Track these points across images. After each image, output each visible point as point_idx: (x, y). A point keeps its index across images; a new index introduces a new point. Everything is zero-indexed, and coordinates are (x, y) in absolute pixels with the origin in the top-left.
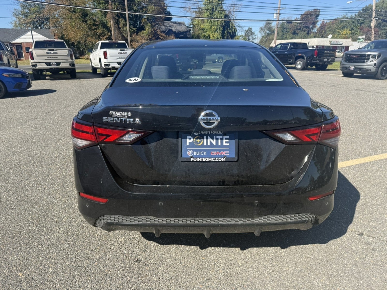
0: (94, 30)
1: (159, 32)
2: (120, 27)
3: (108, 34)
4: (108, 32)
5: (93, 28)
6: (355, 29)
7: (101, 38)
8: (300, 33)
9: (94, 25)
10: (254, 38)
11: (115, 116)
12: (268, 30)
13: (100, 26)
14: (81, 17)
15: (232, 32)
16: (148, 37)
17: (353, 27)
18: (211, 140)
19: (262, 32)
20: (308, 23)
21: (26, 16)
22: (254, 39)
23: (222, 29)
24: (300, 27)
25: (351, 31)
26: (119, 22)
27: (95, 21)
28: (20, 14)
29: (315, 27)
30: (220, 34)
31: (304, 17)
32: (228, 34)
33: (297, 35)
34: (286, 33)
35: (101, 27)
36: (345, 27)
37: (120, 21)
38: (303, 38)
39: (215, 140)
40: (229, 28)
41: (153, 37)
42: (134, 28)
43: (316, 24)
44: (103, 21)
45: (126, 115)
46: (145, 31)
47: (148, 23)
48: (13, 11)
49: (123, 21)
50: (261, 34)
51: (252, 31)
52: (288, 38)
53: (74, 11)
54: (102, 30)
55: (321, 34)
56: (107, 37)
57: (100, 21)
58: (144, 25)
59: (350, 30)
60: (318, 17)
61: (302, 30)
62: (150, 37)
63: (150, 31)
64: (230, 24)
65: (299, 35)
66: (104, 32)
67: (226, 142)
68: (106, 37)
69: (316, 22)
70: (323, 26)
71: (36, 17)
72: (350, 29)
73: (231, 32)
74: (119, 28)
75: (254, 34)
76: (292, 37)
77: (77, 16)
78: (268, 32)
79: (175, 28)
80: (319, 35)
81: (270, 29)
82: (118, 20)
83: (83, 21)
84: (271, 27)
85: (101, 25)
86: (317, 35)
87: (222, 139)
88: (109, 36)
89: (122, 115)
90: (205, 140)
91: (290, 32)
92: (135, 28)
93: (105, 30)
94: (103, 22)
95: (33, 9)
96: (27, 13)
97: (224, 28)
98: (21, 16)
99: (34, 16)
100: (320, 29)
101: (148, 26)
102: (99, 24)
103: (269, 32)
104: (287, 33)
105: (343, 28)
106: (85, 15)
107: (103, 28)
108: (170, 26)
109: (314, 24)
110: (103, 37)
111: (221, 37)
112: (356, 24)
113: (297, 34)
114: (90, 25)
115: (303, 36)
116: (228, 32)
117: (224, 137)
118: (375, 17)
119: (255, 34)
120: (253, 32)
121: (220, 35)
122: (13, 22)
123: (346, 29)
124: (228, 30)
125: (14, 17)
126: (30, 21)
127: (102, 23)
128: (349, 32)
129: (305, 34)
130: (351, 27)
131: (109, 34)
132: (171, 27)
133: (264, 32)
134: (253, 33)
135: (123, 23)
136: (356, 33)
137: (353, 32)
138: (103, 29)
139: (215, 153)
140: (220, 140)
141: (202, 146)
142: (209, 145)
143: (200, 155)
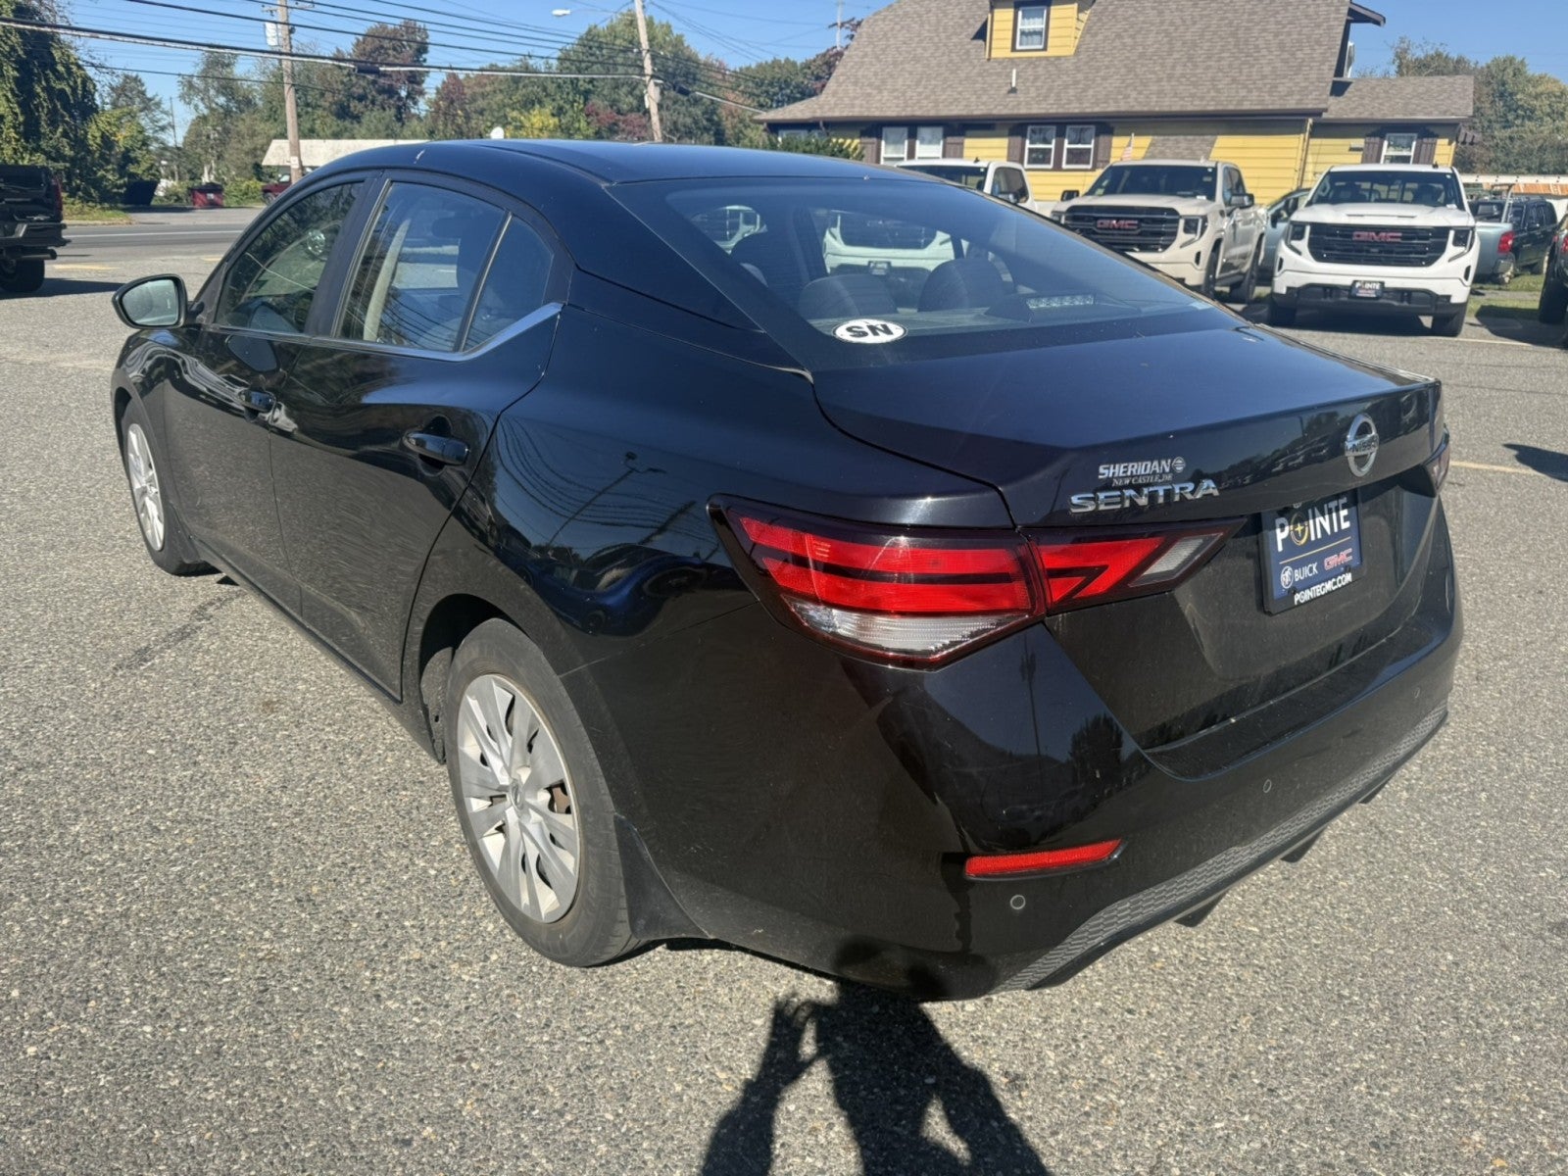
6: (570, 113)
8: (368, 113)
10: (160, 124)
11: (1127, 482)
12: (224, 95)
15: (74, 90)
17: (561, 102)
18: (1321, 519)
19: (196, 100)
20: (391, 76)
22: (163, 129)
23: (16, 74)
24: (361, 91)
25: (556, 120)
29: (422, 93)
30: (9, 95)
31: (368, 48)
32: (51, 100)
33: (359, 122)
34: (307, 113)
36: (533, 104)
38: (384, 134)
39: (1327, 517)
40: (55, 71)
43: (423, 81)
45: (1167, 470)
50: (192, 106)
51: (143, 93)
52: (321, 134)
55: (453, 121)
59: (553, 115)
60: (424, 56)
61: (373, 102)
64: (57, 54)
65: (365, 120)
67: (1345, 519)
69: (422, 74)
70: (453, 93)
72: (555, 112)
73: (68, 89)
75: (158, 104)
76: (335, 128)
78: (222, 100)
80: (446, 125)
81: (228, 87)
84: (234, 80)
86: (441, 127)
87: (1337, 510)
89: (1154, 473)
90: (1311, 522)
91: (324, 109)
97: (22, 65)
100: (446, 104)
103: (229, 100)
104: (310, 109)
105: (528, 104)
109: (415, 80)
111: (17, 110)
112: (568, 94)
113: (357, 118)
115: (381, 127)
116: (49, 89)
118: (652, 77)
119: (165, 106)
120: (149, 95)
121: (8, 100)
123: (537, 106)
124: (47, 81)
128: (553, 121)
129: (387, 120)
130: (555, 104)
133: (202, 99)
134: (150, 100)
136: (577, 125)
137: (563, 121)
139: (1332, 561)
140: (1334, 515)
141: (1310, 545)
142: (1319, 536)
143: (1308, 579)
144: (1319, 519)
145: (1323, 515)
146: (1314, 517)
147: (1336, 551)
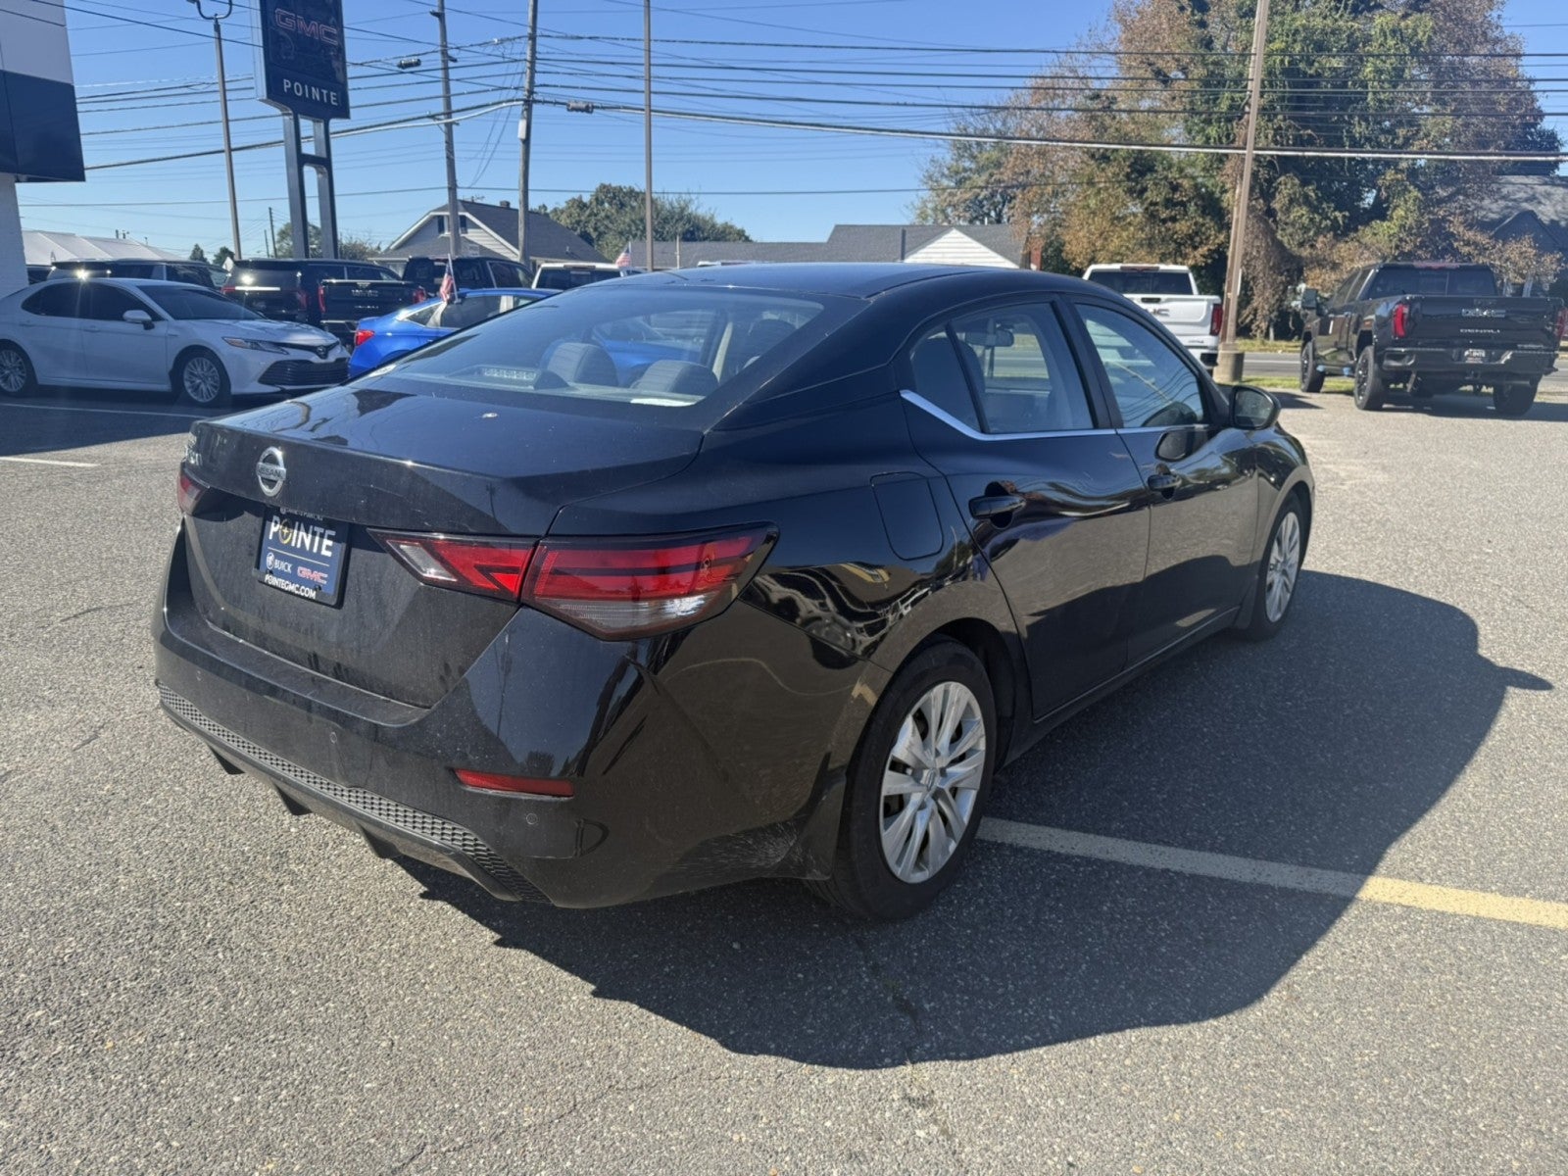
0: (1164, 221)
1: (1456, 227)
2: (1274, 209)
3: (1216, 237)
4: (1220, 231)
5: (1163, 216)
7: (1186, 254)
9: (1169, 203)
13: (1192, 208)
14: (1128, 176)
16: (1397, 247)
18: (304, 534)
21: (960, 183)
26: (1276, 189)
27: (1175, 188)
28: (943, 175)
35: (1196, 211)
37: (1280, 184)
39: (310, 536)
41: (1420, 248)
42: (1337, 214)
44: (1207, 187)
46: (1385, 224)
47: (1411, 188)
48: (928, 166)
49: (1294, 185)
53: (1105, 158)
54: (1196, 224)
56: (1209, 250)
57: (1196, 187)
58: (1387, 199)
62: (1407, 248)
63: (1410, 221)
66: (1203, 229)
67: (328, 548)
68: (1206, 248)
71: (988, 183)
74: (1270, 213)
77: (1114, 174)
79: (1559, 208)
82: (1270, 181)
83: (1130, 191)
85: (1196, 204)
87: (322, 536)
88: (1219, 245)
90: (296, 531)
92: (1341, 211)
93: (1208, 220)
94: (1207, 191)
95: (986, 155)
96: (965, 170)
98: (945, 182)
99: (981, 180)
101: (1406, 201)
102: (1189, 201)
106: (1142, 167)
107: (1204, 214)
108: (1532, 199)
110: (1195, 248)
114: (1152, 204)
117: (329, 532)
122: (918, 203)
125: (925, 187)
126: (967, 196)
127: (1201, 197)
131: (1222, 237)
132: (1540, 203)
135: (1291, 192)
138: (1201, 220)
139: (304, 572)
140: (317, 539)
141: (288, 547)
142: (299, 546)
143: (282, 571)
144: (302, 534)
145: (307, 531)
146: (299, 529)
147: (313, 567)
